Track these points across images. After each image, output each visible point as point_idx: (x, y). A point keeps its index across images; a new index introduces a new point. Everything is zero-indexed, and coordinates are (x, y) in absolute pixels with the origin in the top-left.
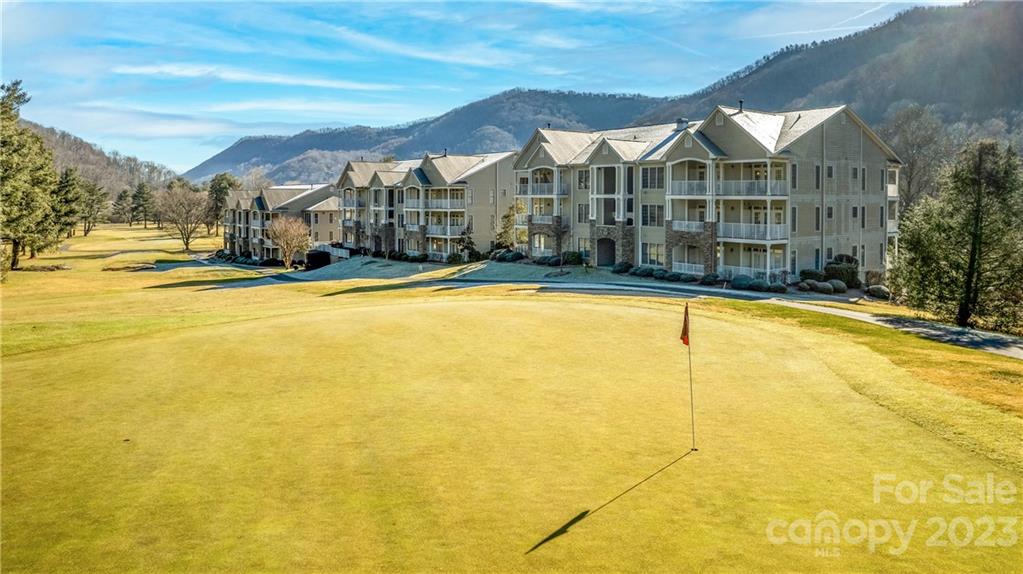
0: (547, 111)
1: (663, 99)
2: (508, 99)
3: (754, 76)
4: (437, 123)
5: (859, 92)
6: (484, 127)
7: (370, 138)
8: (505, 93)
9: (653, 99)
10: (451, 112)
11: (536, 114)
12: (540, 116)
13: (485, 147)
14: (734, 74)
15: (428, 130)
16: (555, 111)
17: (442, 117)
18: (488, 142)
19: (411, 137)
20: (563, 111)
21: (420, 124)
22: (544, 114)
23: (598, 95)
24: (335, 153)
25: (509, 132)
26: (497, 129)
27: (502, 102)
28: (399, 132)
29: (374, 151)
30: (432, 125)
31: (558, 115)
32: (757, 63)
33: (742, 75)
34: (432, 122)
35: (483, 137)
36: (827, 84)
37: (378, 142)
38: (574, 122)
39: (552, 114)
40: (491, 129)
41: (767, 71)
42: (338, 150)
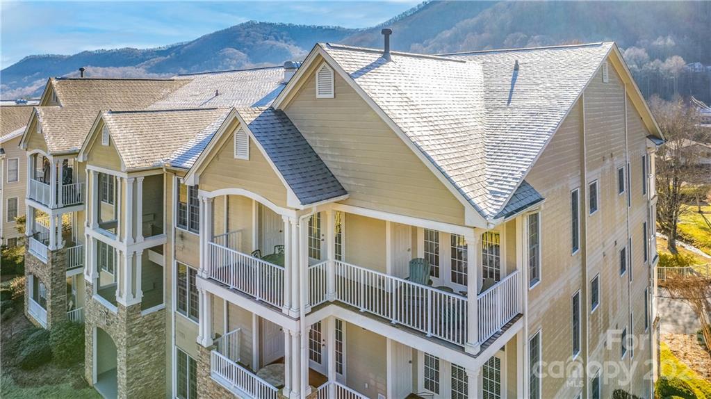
0: (273, 37)
1: (356, 30)
2: (244, 29)
3: (417, 15)
4: (189, 46)
5: (487, 27)
6: (226, 49)
7: (137, 57)
8: (242, 25)
9: (348, 29)
10: (201, 38)
11: (265, 39)
12: (267, 41)
13: (225, 64)
14: (404, 13)
15: (182, 51)
16: (279, 38)
17: (194, 41)
18: (228, 60)
19: (169, 57)
20: (284, 38)
21: (177, 47)
22: (271, 40)
23: (310, 27)
24: (107, 69)
25: (244, 52)
26: (235, 51)
27: (240, 31)
28: (160, 53)
29: (139, 68)
30: (186, 47)
31: (281, 40)
32: (418, 6)
33: (409, 14)
34: (186, 45)
35: (224, 57)
36: (466, 21)
37: (143, 60)
38: (292, 45)
39: (277, 39)
40: (230, 51)
41: (425, 11)
42: (108, 66)
